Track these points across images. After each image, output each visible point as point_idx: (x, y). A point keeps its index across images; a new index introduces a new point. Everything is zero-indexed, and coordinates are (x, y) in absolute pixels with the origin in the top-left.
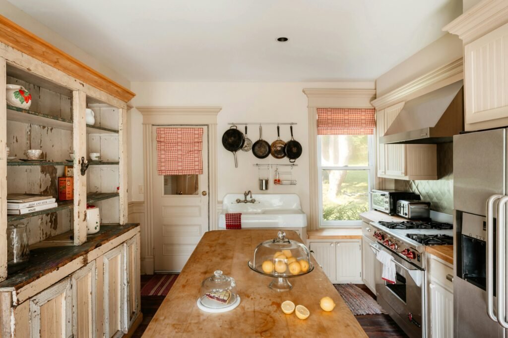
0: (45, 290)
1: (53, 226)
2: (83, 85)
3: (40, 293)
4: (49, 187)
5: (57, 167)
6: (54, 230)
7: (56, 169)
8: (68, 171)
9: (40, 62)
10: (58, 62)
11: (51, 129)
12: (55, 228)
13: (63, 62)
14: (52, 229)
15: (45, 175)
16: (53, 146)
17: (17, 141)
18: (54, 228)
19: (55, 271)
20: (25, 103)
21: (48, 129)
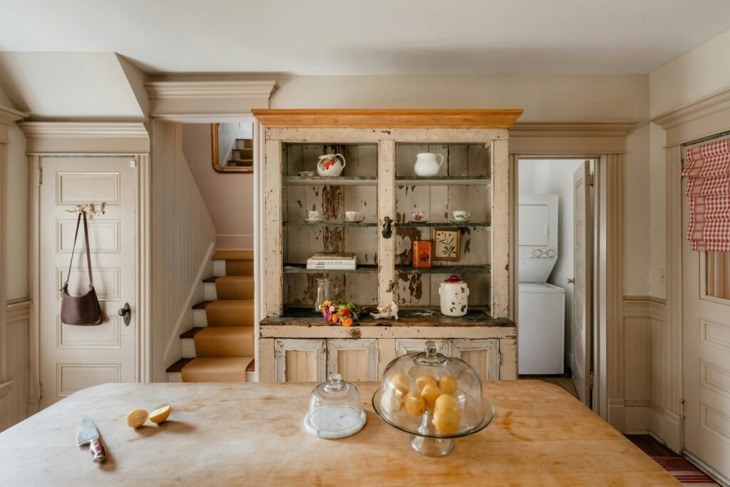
0: (290, 338)
1: (414, 293)
2: (389, 133)
3: (286, 338)
4: (408, 251)
5: (419, 228)
6: (416, 299)
7: (419, 233)
8: (439, 235)
9: (319, 130)
10: (337, 121)
11: (413, 188)
12: (418, 296)
13: (341, 118)
14: (413, 297)
15: (403, 237)
16: (415, 206)
17: (365, 204)
18: (416, 296)
19: (306, 327)
20: (325, 170)
21: (407, 189)
